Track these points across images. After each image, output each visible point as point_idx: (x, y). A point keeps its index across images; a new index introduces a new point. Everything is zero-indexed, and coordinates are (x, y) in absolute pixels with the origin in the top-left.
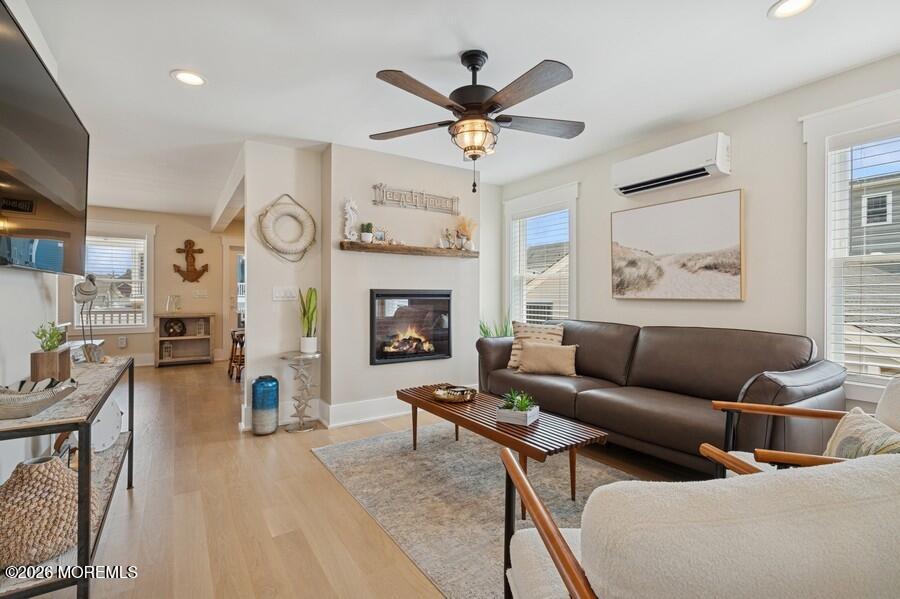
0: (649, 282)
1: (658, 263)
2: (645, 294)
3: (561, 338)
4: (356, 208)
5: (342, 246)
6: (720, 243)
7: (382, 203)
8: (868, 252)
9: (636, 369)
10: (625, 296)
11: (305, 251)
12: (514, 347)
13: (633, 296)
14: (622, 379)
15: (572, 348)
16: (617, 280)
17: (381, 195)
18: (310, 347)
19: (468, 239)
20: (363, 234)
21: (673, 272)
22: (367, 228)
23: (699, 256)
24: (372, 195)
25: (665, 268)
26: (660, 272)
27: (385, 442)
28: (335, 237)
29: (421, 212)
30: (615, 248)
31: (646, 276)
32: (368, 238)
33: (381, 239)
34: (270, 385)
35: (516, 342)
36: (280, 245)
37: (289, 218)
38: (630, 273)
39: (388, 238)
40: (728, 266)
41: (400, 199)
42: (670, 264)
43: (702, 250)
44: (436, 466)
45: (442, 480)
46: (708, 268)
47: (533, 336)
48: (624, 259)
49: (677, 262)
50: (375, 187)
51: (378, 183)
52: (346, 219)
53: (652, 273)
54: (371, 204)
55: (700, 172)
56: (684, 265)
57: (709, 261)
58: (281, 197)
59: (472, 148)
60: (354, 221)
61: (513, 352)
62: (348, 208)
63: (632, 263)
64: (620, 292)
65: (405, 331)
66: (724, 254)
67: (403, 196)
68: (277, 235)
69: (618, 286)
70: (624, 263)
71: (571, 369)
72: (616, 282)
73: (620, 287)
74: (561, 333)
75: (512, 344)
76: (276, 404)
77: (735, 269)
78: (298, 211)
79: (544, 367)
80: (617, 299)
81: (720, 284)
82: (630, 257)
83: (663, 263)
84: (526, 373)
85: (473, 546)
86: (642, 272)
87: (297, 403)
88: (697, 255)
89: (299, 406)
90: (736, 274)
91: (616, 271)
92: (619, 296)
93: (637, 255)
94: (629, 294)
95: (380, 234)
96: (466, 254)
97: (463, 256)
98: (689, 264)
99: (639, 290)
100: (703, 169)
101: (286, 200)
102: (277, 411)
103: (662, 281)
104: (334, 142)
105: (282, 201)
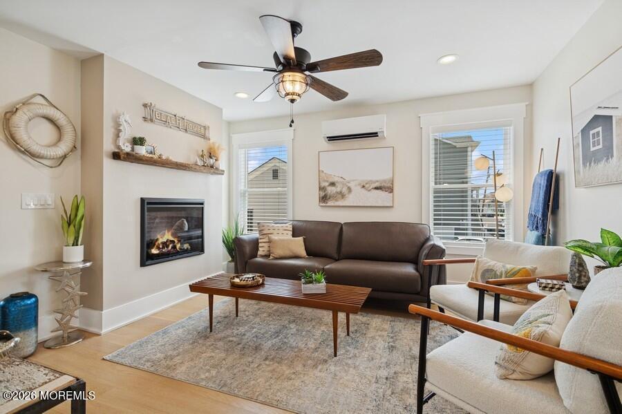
0: (343, 196)
1: (349, 185)
2: (340, 203)
3: (291, 233)
4: (130, 122)
5: (116, 156)
6: (382, 176)
7: (151, 120)
8: (443, 183)
9: (344, 249)
10: (328, 204)
11: (65, 157)
12: (260, 241)
13: (332, 204)
14: (336, 256)
15: (301, 239)
16: (322, 194)
17: (150, 114)
18: (75, 256)
19: (216, 160)
20: (135, 146)
21: (357, 190)
22: (138, 141)
23: (371, 182)
24: (142, 112)
25: (352, 187)
26: (350, 190)
27: (176, 333)
28: (108, 147)
29: (182, 134)
30: (321, 174)
31: (341, 192)
32: (142, 151)
33: (151, 153)
34: (29, 302)
35: (261, 237)
36: (35, 148)
37: (44, 120)
38: (331, 190)
39: (158, 153)
40: (386, 188)
41: (168, 120)
42: (356, 186)
43: (374, 179)
44: (242, 339)
45: (257, 348)
46: (376, 188)
47: (275, 232)
48: (327, 181)
49: (359, 184)
50: (145, 106)
51: (148, 101)
52: (120, 131)
53: (345, 190)
54: (141, 120)
55: (375, 135)
56: (363, 187)
57: (377, 185)
58: (34, 96)
59: (293, 94)
60: (127, 133)
61: (260, 245)
62: (122, 120)
63: (333, 184)
64: (324, 202)
65: (164, 235)
66: (385, 181)
67: (169, 118)
68: (30, 138)
69: (323, 198)
70: (327, 184)
71: (304, 253)
72: (321, 196)
73: (324, 199)
74: (291, 229)
75: (257, 239)
76: (35, 322)
77: (390, 190)
78: (56, 115)
79: (288, 253)
80: (322, 206)
81: (381, 198)
82: (331, 180)
83: (352, 185)
84: (276, 259)
85: (326, 385)
86: (339, 190)
87: (59, 316)
88: (371, 181)
89: (62, 319)
90: (391, 192)
91: (322, 189)
92: (324, 205)
93: (335, 179)
94: (330, 203)
95: (150, 148)
96: (216, 171)
97: (215, 173)
98: (367, 186)
99: (336, 200)
100: (377, 133)
101: (39, 100)
102: (37, 330)
103: (351, 196)
104: (105, 54)
105: (34, 100)
